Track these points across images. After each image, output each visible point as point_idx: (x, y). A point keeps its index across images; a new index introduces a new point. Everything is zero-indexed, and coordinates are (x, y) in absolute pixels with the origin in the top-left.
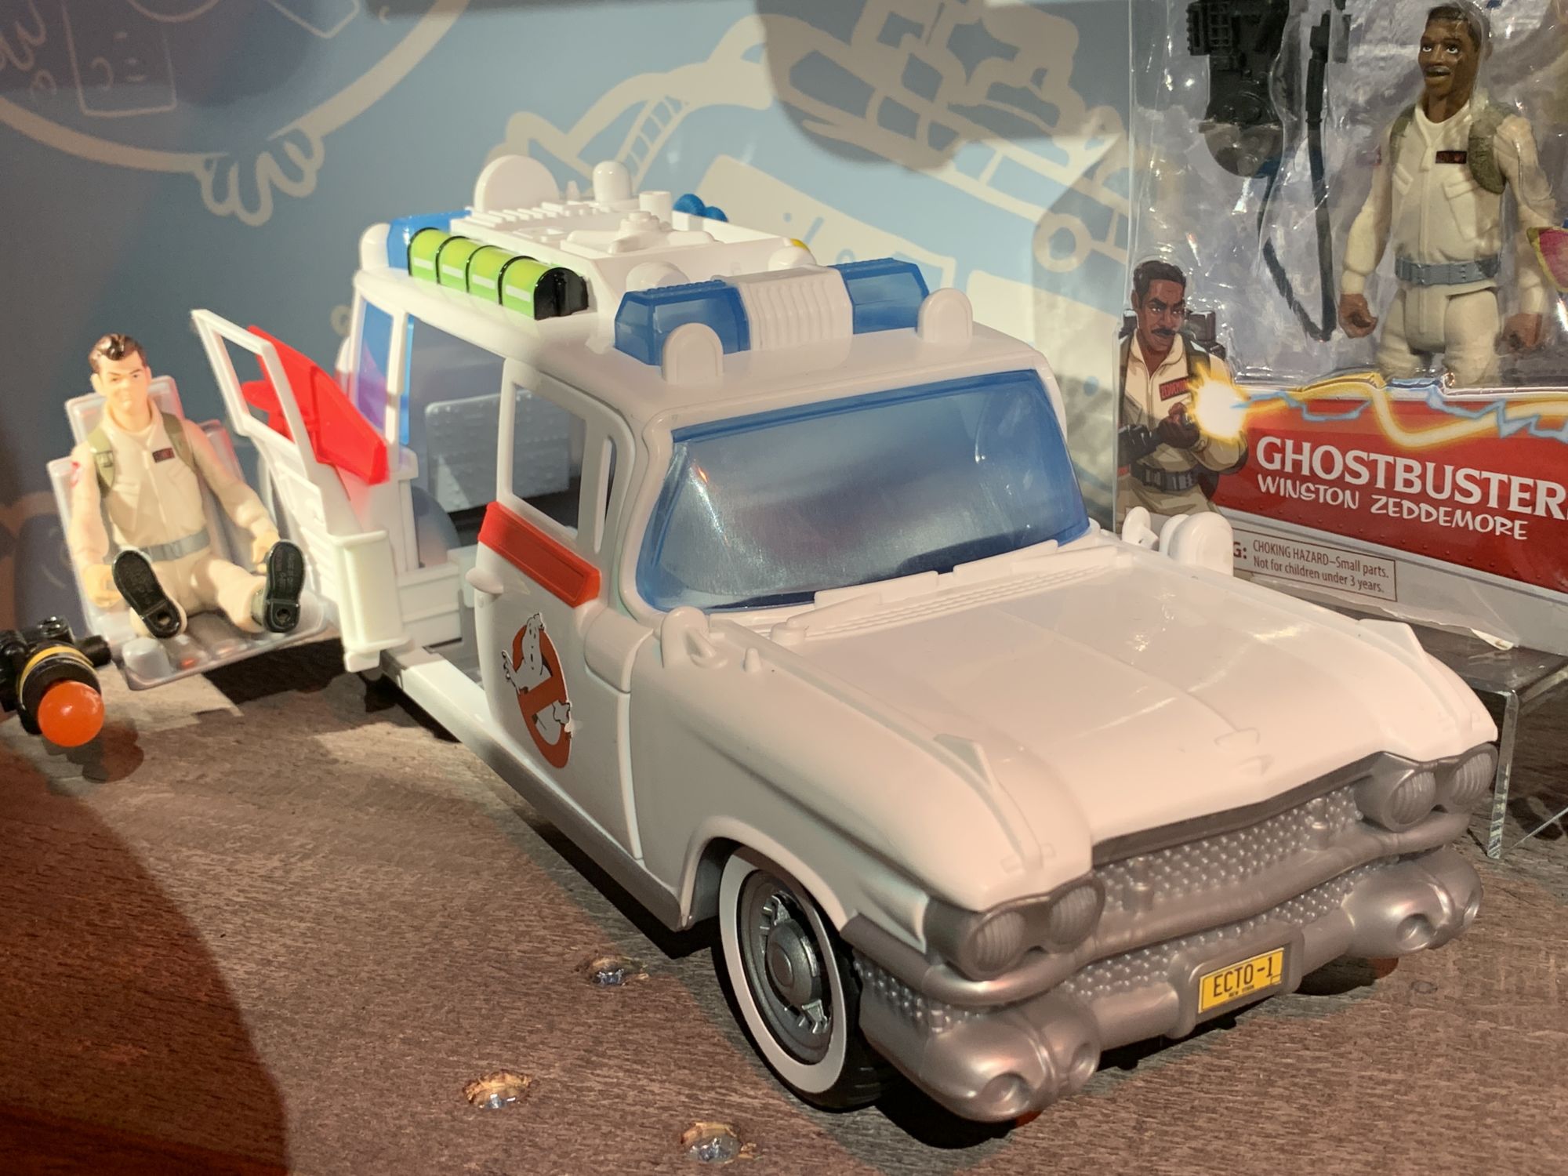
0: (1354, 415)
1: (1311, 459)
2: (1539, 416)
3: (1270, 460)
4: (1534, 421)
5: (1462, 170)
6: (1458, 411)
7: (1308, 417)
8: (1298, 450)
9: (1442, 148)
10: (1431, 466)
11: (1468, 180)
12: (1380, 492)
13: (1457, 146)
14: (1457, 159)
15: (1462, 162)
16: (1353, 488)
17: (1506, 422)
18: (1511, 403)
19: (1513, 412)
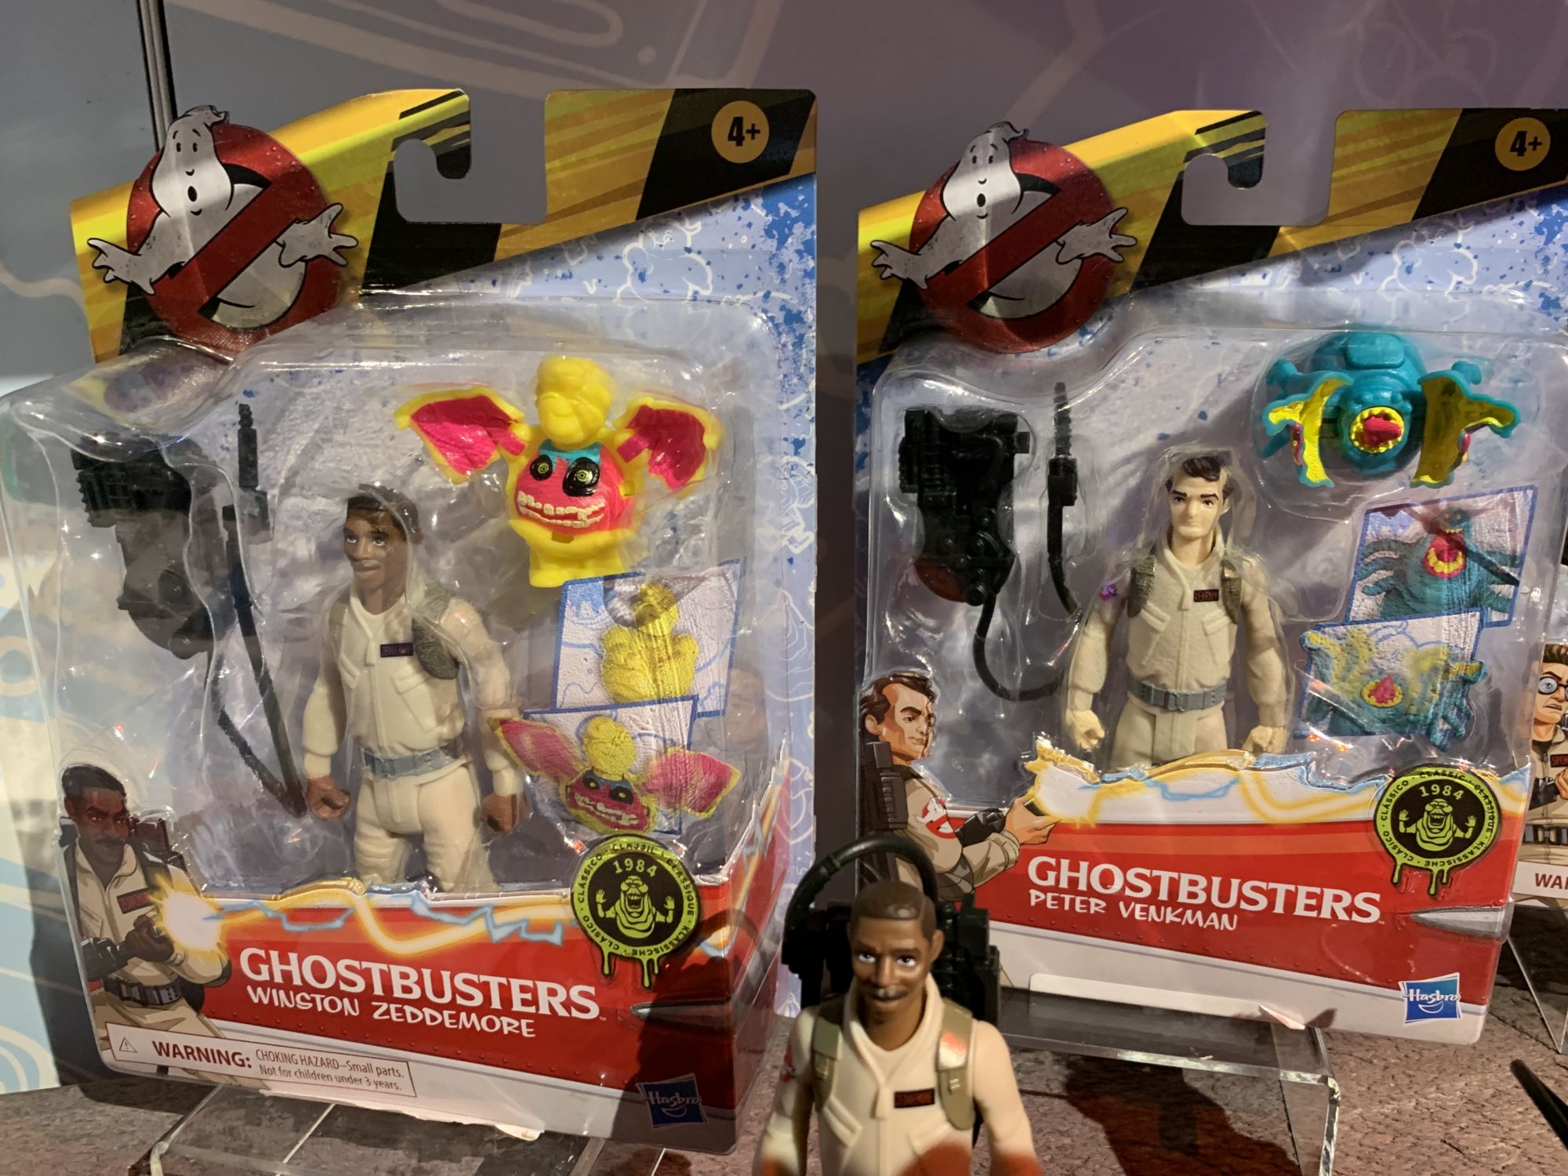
0: (338, 923)
1: (301, 969)
2: (527, 920)
3: (258, 972)
4: (524, 925)
5: (411, 662)
6: (446, 917)
7: (289, 927)
8: (284, 960)
9: (385, 642)
10: (427, 973)
11: (418, 671)
12: (378, 999)
13: (401, 638)
14: (403, 652)
15: (409, 654)
16: (351, 996)
17: (496, 927)
18: (497, 908)
19: (500, 918)
